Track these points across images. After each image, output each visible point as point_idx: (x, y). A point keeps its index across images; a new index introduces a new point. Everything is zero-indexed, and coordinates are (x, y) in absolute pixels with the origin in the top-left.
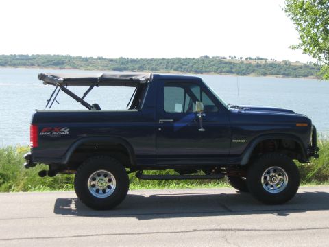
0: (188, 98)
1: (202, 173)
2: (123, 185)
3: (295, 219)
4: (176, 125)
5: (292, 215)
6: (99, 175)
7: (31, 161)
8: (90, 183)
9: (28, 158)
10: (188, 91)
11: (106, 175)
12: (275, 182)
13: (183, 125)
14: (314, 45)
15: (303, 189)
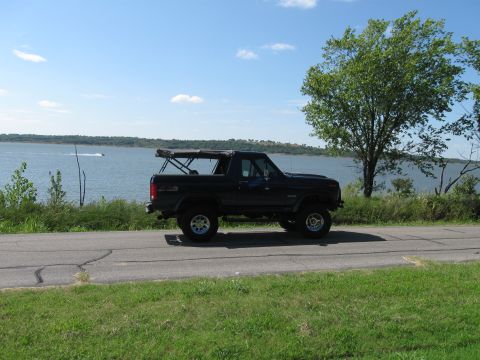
0: (253, 167)
1: (264, 217)
2: (215, 226)
3: (332, 248)
4: (251, 185)
5: (330, 246)
6: (198, 218)
7: (152, 208)
8: (192, 224)
9: (150, 207)
10: (253, 163)
11: (202, 219)
12: (315, 224)
13: (254, 185)
14: (327, 133)
15: (334, 228)
